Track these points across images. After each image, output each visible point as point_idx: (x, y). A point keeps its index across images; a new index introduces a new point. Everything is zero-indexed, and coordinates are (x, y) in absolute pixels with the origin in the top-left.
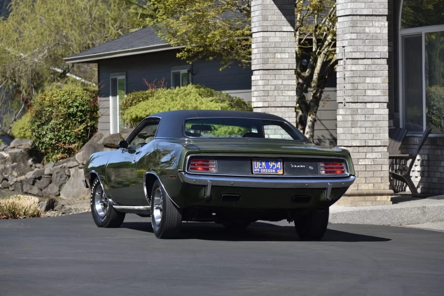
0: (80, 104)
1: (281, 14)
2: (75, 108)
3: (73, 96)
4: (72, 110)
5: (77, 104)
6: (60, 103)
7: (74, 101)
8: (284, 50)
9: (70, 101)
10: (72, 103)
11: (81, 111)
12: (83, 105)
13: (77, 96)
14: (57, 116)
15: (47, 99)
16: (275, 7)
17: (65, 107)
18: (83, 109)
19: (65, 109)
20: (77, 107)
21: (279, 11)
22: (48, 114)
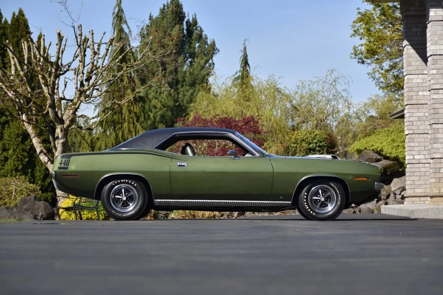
1: (421, 60)
2: (314, 144)
3: (313, 135)
4: (311, 145)
5: (316, 141)
6: (303, 140)
7: (314, 139)
8: (426, 89)
9: (310, 139)
10: (312, 140)
11: (320, 146)
12: (321, 142)
13: (316, 135)
14: (301, 150)
15: (293, 137)
16: (417, 56)
17: (306, 144)
18: (321, 145)
19: (306, 145)
20: (316, 143)
21: (419, 58)
22: (294, 149)
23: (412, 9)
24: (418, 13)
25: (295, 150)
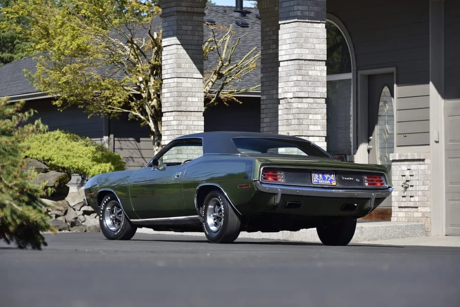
1: (192, 62)
8: (195, 95)
21: (190, 60)
23: (184, 4)
24: (189, 10)
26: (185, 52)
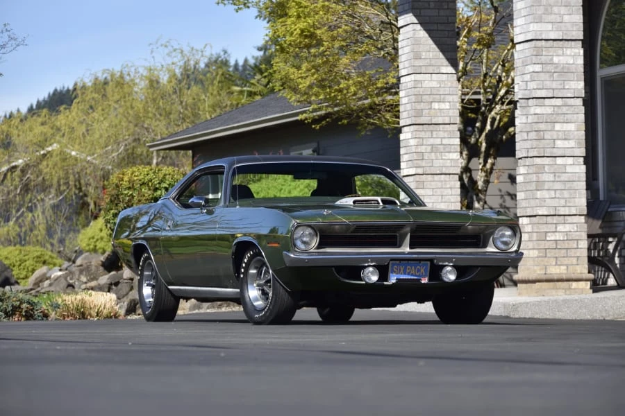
0: (169, 185)
1: (437, 49)
2: (163, 191)
3: (161, 175)
4: (159, 193)
5: (165, 185)
6: (143, 184)
7: (161, 181)
8: (444, 99)
9: (156, 181)
10: (159, 183)
13: (165, 175)
14: (140, 201)
15: (126, 178)
16: (430, 41)
17: (150, 190)
19: (149, 192)
20: (166, 189)
21: (434, 46)
22: (127, 198)
25: (129, 201)
26: (427, 35)
